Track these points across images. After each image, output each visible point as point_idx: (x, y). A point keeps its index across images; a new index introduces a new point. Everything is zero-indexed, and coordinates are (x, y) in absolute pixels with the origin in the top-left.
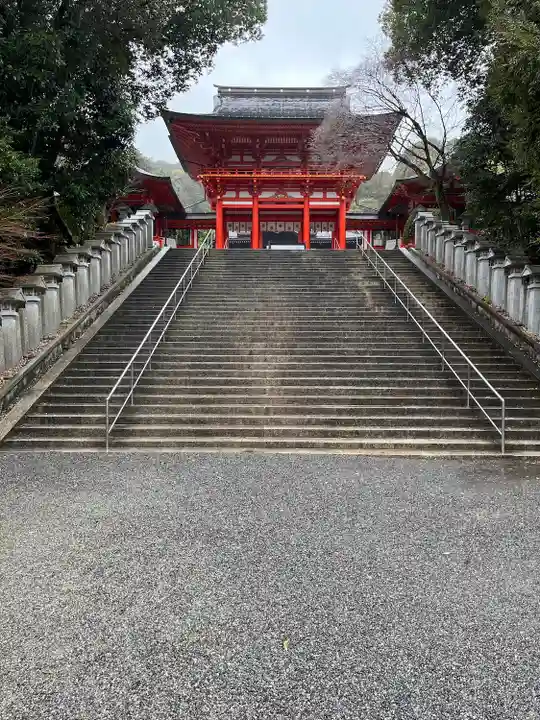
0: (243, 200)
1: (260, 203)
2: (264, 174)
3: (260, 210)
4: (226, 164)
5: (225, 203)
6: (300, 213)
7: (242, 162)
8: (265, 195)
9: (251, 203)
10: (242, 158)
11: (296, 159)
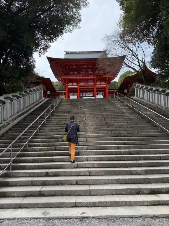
0: (75, 86)
1: (80, 86)
2: (81, 77)
3: (80, 89)
4: (69, 74)
5: (68, 87)
6: (93, 90)
7: (74, 74)
8: (82, 84)
9: (77, 86)
10: (74, 73)
11: (91, 72)
